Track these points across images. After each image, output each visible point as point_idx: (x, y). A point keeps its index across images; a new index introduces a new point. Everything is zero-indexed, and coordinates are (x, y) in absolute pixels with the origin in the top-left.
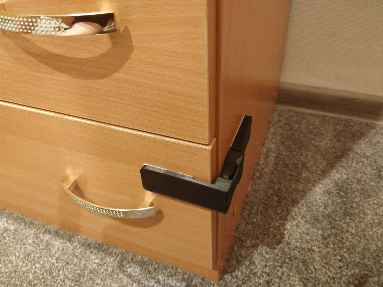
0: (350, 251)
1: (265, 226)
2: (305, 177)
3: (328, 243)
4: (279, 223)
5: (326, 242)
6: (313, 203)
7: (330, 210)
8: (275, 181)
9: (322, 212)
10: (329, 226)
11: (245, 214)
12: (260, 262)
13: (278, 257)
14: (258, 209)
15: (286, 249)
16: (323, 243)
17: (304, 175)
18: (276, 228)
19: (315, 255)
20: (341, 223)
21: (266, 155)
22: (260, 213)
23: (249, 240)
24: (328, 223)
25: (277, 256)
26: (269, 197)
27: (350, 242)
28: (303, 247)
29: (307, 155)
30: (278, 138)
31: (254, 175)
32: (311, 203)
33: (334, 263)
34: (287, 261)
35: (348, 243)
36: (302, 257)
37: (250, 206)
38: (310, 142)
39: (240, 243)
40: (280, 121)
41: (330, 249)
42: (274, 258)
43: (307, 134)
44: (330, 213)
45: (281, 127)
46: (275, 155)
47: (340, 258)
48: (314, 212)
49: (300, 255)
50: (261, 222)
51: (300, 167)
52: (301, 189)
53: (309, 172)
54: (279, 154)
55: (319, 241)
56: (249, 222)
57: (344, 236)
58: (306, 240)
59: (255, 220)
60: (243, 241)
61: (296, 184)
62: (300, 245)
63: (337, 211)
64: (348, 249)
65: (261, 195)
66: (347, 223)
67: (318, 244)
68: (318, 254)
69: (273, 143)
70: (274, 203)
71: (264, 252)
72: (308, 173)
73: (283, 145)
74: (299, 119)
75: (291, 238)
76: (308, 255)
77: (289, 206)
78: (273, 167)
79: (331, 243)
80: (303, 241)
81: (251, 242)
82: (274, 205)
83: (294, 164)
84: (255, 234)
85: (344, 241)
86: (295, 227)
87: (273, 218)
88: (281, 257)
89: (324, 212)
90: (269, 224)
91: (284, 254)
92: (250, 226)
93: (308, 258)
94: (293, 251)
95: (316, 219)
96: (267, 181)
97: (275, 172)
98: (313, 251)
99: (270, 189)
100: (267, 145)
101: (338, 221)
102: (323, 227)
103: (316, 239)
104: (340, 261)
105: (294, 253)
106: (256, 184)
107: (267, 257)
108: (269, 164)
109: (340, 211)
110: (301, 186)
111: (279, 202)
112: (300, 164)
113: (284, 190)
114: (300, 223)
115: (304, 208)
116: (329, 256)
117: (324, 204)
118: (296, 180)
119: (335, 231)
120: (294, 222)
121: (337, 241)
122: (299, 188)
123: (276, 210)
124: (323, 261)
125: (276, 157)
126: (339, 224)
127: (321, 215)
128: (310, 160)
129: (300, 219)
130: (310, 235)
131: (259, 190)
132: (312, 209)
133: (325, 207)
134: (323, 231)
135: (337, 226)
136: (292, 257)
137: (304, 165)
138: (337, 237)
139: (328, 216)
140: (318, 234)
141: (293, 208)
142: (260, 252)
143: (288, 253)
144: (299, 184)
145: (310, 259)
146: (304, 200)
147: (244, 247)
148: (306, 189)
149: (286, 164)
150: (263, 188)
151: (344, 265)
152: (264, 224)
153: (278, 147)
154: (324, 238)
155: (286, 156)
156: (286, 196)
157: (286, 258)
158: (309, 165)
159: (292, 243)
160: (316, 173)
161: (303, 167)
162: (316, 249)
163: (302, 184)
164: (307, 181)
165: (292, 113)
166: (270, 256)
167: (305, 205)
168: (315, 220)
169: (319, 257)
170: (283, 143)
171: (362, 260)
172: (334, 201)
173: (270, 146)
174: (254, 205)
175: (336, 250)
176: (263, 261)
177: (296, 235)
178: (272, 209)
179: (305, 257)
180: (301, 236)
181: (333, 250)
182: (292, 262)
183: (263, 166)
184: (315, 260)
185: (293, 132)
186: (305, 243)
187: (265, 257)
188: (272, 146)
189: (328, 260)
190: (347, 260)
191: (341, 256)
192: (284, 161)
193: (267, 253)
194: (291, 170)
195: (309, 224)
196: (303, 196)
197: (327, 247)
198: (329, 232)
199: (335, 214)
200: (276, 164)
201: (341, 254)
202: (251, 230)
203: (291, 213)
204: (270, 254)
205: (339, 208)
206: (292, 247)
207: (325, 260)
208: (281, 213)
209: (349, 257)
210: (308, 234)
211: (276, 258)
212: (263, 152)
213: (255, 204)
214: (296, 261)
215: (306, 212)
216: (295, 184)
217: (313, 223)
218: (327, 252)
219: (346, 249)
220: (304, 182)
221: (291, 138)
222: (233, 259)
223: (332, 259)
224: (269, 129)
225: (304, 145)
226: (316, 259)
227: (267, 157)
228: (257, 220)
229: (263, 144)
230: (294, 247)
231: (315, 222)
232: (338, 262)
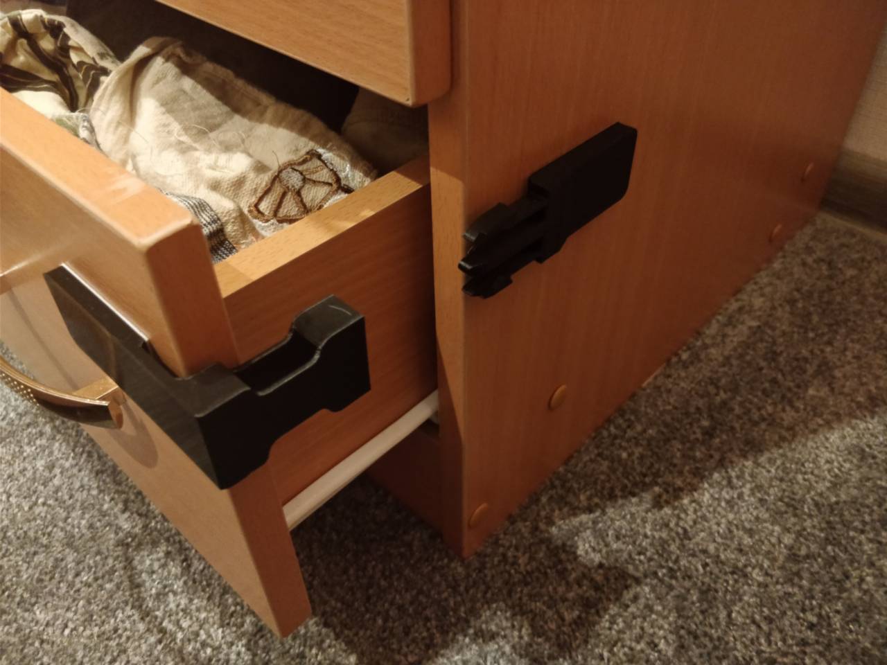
0: (853, 615)
1: (645, 475)
2: (813, 397)
3: (798, 574)
4: (684, 481)
5: (795, 569)
6: (803, 465)
7: (843, 497)
8: (723, 381)
9: (821, 495)
10: (822, 535)
11: (605, 433)
12: (590, 550)
13: (642, 557)
14: (645, 431)
15: (673, 547)
16: (782, 568)
17: (811, 392)
18: (671, 490)
19: (746, 587)
20: (863, 537)
21: (730, 317)
22: (644, 443)
23: (588, 493)
24: (824, 525)
25: (639, 554)
26: (687, 414)
27: (866, 592)
28: (723, 557)
29: (845, 349)
30: (784, 288)
31: (676, 354)
32: (797, 463)
33: (791, 625)
34: (660, 574)
35: (857, 593)
36: (707, 580)
37: (629, 420)
38: (873, 318)
39: (560, 491)
40: (809, 250)
41: (796, 590)
42: (630, 556)
43: (871, 299)
44: (841, 505)
45: (804, 264)
46: (754, 324)
47: (814, 620)
48: (796, 487)
49: (705, 573)
50: (638, 463)
51: (810, 369)
52: (786, 423)
53: (832, 390)
54: (766, 324)
55: (774, 560)
56: (606, 453)
57: (854, 574)
58: (739, 544)
59: (624, 455)
60: (570, 490)
61: (780, 407)
62: (717, 549)
63: (862, 505)
64: (851, 608)
65: (669, 404)
66: (880, 543)
67: (769, 567)
68: (755, 588)
69: (762, 295)
70: (694, 433)
71: (611, 532)
72: (824, 391)
73: (787, 308)
74: (869, 258)
75: (699, 526)
76: (727, 581)
77: (731, 450)
78: (735, 349)
79: (806, 575)
80: (728, 542)
81: (589, 498)
82: (692, 437)
83: (797, 360)
84: (608, 485)
85: (848, 585)
86: (723, 504)
87: (675, 466)
88: (650, 560)
89: (825, 495)
90: (657, 474)
91: (661, 556)
92: (606, 464)
93: (723, 589)
94: (690, 558)
95: (793, 505)
96: (701, 377)
97: (735, 362)
98: (745, 576)
99: (702, 397)
100: (745, 297)
101: (855, 529)
102: (805, 529)
103: (769, 552)
104: (811, 626)
105: (690, 562)
106: (669, 376)
107: (615, 546)
108: (727, 340)
109: (875, 508)
110: (788, 416)
111: (709, 433)
112: (816, 362)
113: (738, 410)
114: (744, 501)
115: (773, 470)
116: (786, 605)
117: (836, 476)
118: (783, 397)
119: (834, 551)
120: (728, 493)
121: (826, 579)
122: (782, 419)
123: (691, 449)
124: (762, 612)
125: (754, 331)
126: (853, 539)
127: (813, 499)
128: (849, 363)
129: (746, 491)
130: (757, 537)
131: (669, 391)
132: (795, 478)
133: (835, 486)
134: (797, 539)
135: (843, 542)
136: (679, 569)
137: (825, 370)
138: (831, 566)
139: (832, 510)
140: (780, 542)
141: (742, 460)
142: (600, 529)
143: (674, 557)
144: (788, 408)
145: (727, 591)
146: (781, 451)
147: (566, 503)
148: (802, 426)
149: (775, 353)
150: (683, 388)
151: (817, 642)
152: (644, 470)
153: (773, 308)
154: (793, 557)
155: (784, 334)
156: (737, 426)
157: (662, 567)
158: (837, 373)
159: (698, 539)
160: (849, 398)
161: (819, 372)
162: (757, 575)
163: (797, 410)
164: (814, 409)
165: (853, 241)
166: (623, 547)
167: (779, 462)
168: (788, 505)
169: (755, 595)
170: (792, 302)
171: (879, 650)
172: (868, 479)
173: (752, 299)
174: (638, 420)
175: (812, 598)
176: (600, 551)
177: (718, 524)
178: (683, 443)
179: (715, 582)
180: (730, 531)
181: (805, 594)
182: (674, 582)
183: (708, 341)
184: (741, 600)
185: (834, 284)
186: (732, 552)
187: (607, 545)
188: (758, 302)
189: (777, 612)
190: (834, 631)
191: (820, 616)
192: (774, 343)
193: (618, 538)
194: (781, 371)
195: (767, 510)
196: (783, 439)
197: (790, 581)
198: (814, 548)
199: (853, 512)
200: (746, 345)
201: (824, 613)
202: (602, 473)
203: (729, 470)
204: (624, 543)
205: (875, 500)
206: (691, 546)
207: (769, 609)
208: (701, 460)
209: (842, 627)
210: (750, 532)
211: (637, 557)
212: (727, 309)
213: (644, 420)
214: (687, 584)
215: (771, 479)
216: (775, 404)
217: (781, 514)
218: (785, 593)
219: (843, 605)
220: (805, 409)
221: (820, 297)
222: (525, 520)
223: (789, 613)
224: (769, 261)
225: (850, 324)
226: (746, 598)
227: (731, 322)
228: (630, 455)
229: (738, 291)
230: (696, 549)
231: (786, 512)
232: (803, 628)
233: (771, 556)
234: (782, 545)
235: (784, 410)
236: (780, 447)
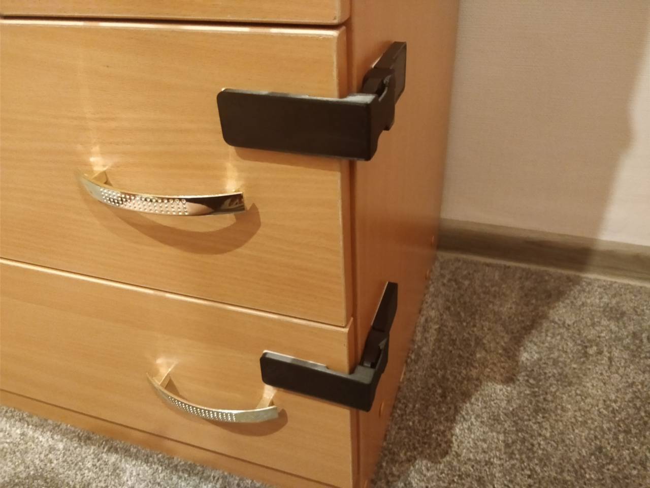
0: (543, 463)
1: (425, 431)
2: (480, 359)
3: (513, 453)
4: (444, 426)
5: (510, 451)
6: (491, 396)
7: (515, 406)
8: (437, 365)
9: (505, 408)
10: (514, 429)
11: (396, 415)
12: (418, 482)
13: (444, 475)
14: (414, 407)
15: (455, 463)
16: (505, 453)
17: (478, 356)
18: (440, 433)
19: (495, 469)
20: (531, 423)
21: (424, 327)
22: (417, 413)
23: (403, 452)
24: (513, 424)
25: (442, 473)
26: (429, 389)
27: (543, 450)
28: (478, 458)
29: (483, 326)
30: (440, 301)
31: (408, 357)
32: (488, 396)
33: (521, 479)
34: (455, 480)
35: (540, 452)
36: (477, 474)
37: (404, 403)
38: (487, 306)
39: (390, 456)
40: (443, 276)
41: (515, 461)
42: (438, 476)
43: (482, 296)
44: (515, 410)
45: (444, 285)
46: (437, 327)
47: (529, 473)
48: (493, 409)
49: (474, 471)
50: (420, 425)
51: (473, 344)
52: (474, 377)
53: (486, 351)
54: (442, 325)
55: (500, 450)
56: (402, 426)
57: (535, 442)
58: (483, 449)
59: (411, 424)
60: (394, 453)
61: (468, 370)
62: (474, 456)
63: (524, 407)
64: (541, 460)
65: (418, 387)
66: (539, 423)
67: (499, 455)
68: (498, 468)
69: (433, 309)
70: (437, 398)
71: (423, 468)
72: (484, 353)
73: (448, 313)
74: (471, 272)
75: (461, 447)
76: (485, 470)
77: (457, 401)
78: (434, 344)
79: (516, 452)
80: (477, 450)
81: (405, 454)
82: (437, 401)
83: (465, 340)
84: (411, 443)
85: (535, 449)
86: (466, 431)
87: (436, 420)
88: (448, 475)
89: (507, 408)
90: (430, 428)
91: (452, 470)
92: (404, 432)
93: (485, 474)
94: (465, 466)
95: (496, 419)
96: (426, 366)
97: (438, 352)
98: (492, 464)
99: (432, 377)
100: (425, 312)
101: (526, 420)
102: (506, 429)
103: (496, 448)
104: (529, 477)
105: (466, 468)
106: (411, 371)
107: (429, 474)
108: (429, 340)
109: (530, 406)
110: (474, 373)
111: (444, 396)
112: (473, 339)
113: (451, 379)
114: (474, 426)
115: (480, 404)
116: (515, 471)
117: (507, 396)
118: (467, 363)
119: (522, 435)
120: (466, 424)
121: (525, 450)
122: (472, 375)
123: (440, 407)
124: (506, 478)
125: (439, 330)
126: (527, 425)
127: (503, 412)
128: (488, 334)
129: (473, 420)
130: (488, 442)
131: (415, 379)
132: (491, 404)
133: (509, 402)
134: (505, 436)
135: (524, 429)
136: (462, 474)
137: (479, 341)
138: (524, 443)
139: (513, 414)
140: (498, 440)
141: (464, 404)
142: (418, 469)
143: (457, 468)
144: (472, 368)
145: (487, 475)
146: (479, 392)
147: (396, 462)
148: (481, 375)
149: (453, 340)
150: (421, 375)
151: (535, 483)
152: (424, 428)
153: (441, 315)
154: (507, 446)
155: (453, 328)
156: (454, 386)
157: (454, 476)
158: (485, 341)
159: (464, 454)
160: (495, 353)
161: (477, 344)
162: (495, 461)
163: (476, 368)
164: (483, 364)
165: (460, 264)
166: (433, 473)
167: (480, 399)
168: (494, 420)
169: (500, 472)
170: (448, 308)
171: (560, 475)
172: (521, 393)
173: (430, 313)
174: (409, 401)
175: (523, 462)
176: (423, 480)
177: (469, 442)
178: (435, 406)
179: (481, 473)
180: (476, 444)
181: (520, 462)
182: (463, 481)
183: (420, 344)
184: (495, 477)
185: (462, 292)
186: (481, 454)
187: (425, 476)
188: (433, 313)
189: (513, 476)
190: (539, 474)
191: (530, 470)
192: (450, 335)
193: (428, 470)
194: (460, 349)
195: (486, 426)
196: (477, 386)
197: (511, 458)
198: (514, 437)
199: (522, 412)
200: (439, 341)
201: (531, 468)
202: (405, 438)
203: (461, 412)
204: (432, 471)
205: (528, 402)
206: (462, 459)
207: (509, 476)
208: (446, 412)
209: (542, 471)
210: (484, 441)
211: (441, 476)
212: (420, 322)
213: (411, 400)
214: (469, 479)
215: (481, 409)
216: (465, 369)
217: (492, 425)
218: (512, 465)
219: (537, 460)
220: (479, 366)
221: (460, 302)
222: (380, 480)
223: (518, 474)
224: (427, 288)
225: (479, 312)
226: (497, 475)
227: (425, 330)
228: (413, 422)
229: (420, 311)
230: (466, 460)
231: (495, 424)
232: (526, 479)
233: (498, 449)
234: (500, 442)
235: (471, 370)
236: (477, 391)
